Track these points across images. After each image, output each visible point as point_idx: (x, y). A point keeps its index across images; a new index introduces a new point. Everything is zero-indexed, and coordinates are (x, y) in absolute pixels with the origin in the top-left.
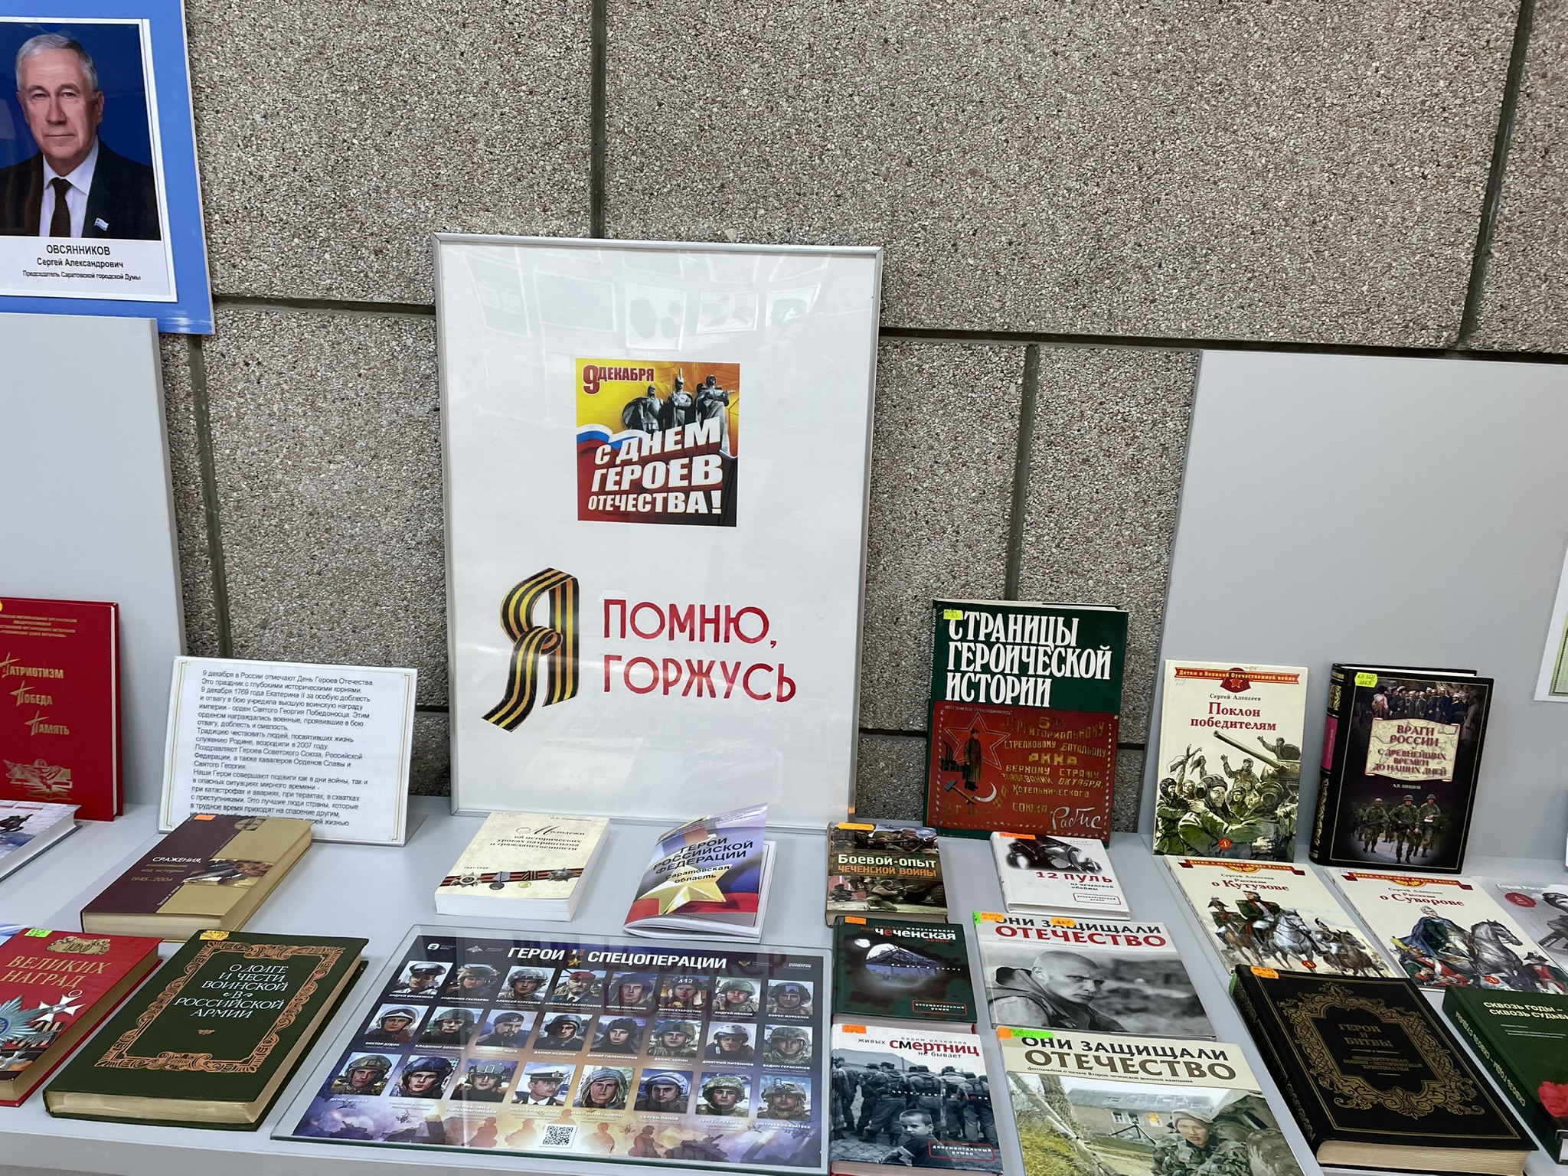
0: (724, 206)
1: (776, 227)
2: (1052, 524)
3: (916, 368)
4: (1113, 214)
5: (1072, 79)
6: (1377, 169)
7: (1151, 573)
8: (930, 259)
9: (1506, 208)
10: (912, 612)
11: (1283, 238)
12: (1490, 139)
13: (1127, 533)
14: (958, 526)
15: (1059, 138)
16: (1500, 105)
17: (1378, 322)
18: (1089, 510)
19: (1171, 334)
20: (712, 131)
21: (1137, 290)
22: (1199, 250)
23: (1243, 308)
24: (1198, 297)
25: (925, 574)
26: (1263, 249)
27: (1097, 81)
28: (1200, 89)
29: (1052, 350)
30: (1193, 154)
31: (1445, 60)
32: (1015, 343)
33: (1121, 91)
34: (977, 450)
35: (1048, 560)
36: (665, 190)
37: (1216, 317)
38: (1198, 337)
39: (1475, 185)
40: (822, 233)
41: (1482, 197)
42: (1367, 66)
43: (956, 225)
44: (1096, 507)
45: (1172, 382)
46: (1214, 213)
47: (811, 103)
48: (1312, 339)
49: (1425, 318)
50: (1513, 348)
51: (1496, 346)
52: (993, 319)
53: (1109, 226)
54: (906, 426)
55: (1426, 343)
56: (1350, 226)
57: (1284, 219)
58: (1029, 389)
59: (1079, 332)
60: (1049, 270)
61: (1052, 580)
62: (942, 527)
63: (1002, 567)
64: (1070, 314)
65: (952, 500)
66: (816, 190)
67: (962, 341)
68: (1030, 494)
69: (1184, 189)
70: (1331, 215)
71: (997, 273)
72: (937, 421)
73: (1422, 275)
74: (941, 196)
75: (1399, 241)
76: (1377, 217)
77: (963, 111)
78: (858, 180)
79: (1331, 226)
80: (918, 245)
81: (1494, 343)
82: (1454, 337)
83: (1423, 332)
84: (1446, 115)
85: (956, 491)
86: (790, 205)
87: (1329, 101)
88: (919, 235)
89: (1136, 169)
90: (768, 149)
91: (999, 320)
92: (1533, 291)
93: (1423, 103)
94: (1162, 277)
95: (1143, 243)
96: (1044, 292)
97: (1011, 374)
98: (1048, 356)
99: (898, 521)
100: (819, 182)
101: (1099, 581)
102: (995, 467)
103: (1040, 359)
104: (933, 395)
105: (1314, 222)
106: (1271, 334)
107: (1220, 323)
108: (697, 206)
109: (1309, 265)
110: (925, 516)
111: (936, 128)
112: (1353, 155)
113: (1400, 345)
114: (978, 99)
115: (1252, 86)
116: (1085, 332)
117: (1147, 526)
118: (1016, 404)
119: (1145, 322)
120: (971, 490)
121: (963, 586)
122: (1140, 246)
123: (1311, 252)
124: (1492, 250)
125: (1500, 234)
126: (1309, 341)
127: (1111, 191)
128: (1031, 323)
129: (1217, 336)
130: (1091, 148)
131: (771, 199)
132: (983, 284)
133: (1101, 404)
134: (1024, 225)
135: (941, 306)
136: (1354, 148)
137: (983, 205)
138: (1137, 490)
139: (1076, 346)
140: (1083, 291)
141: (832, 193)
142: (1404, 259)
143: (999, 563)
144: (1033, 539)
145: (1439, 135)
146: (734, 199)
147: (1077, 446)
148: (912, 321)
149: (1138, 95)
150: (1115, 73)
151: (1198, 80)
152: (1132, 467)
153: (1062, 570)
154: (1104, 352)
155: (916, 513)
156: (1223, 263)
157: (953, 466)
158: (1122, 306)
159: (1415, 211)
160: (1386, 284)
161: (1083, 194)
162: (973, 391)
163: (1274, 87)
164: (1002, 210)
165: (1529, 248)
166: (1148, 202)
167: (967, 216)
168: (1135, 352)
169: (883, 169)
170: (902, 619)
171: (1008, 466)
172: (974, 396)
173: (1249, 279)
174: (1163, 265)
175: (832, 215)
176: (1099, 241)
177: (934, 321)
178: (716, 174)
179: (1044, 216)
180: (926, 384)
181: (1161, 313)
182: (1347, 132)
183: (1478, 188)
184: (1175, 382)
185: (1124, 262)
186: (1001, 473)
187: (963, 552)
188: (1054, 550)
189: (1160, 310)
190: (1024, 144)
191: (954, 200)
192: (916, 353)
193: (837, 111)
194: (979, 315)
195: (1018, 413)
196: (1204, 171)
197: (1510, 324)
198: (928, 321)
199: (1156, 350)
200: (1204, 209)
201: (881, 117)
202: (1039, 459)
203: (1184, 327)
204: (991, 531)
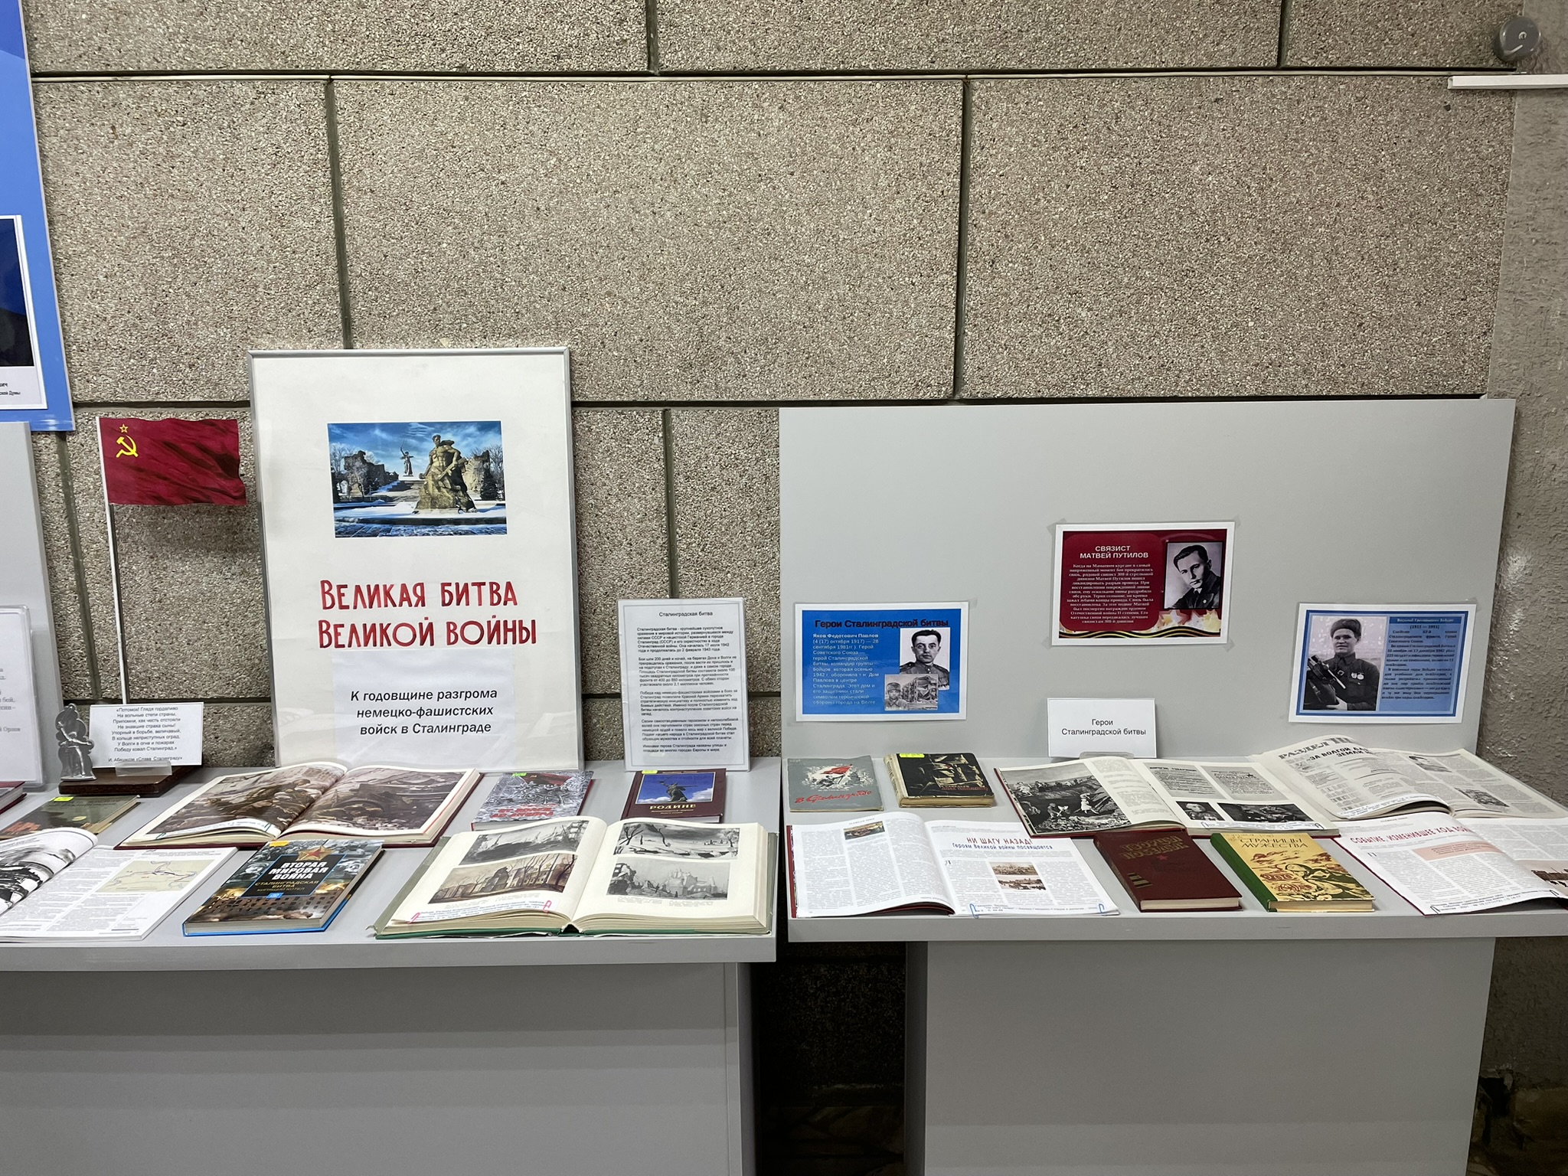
0: (437, 323)
1: (476, 336)
2: (696, 535)
3: (587, 429)
4: (709, 317)
5: (668, 229)
6: (881, 281)
7: (769, 566)
8: (587, 353)
9: (970, 302)
10: (604, 605)
11: (825, 330)
12: (953, 256)
13: (750, 538)
14: (631, 540)
15: (665, 269)
16: (957, 233)
17: (898, 383)
18: (720, 523)
19: (760, 398)
20: (424, 272)
21: (731, 368)
22: (770, 340)
23: (805, 378)
24: (774, 371)
25: (611, 576)
26: (812, 337)
27: (685, 230)
28: (755, 233)
29: (680, 412)
30: (756, 276)
31: (915, 206)
32: (653, 408)
33: (702, 235)
34: (637, 485)
35: (697, 561)
36: (395, 313)
37: (789, 385)
38: (778, 399)
39: (948, 288)
40: (509, 338)
41: (954, 295)
42: (864, 213)
43: (601, 330)
44: (725, 521)
45: (765, 431)
46: (776, 315)
47: (492, 251)
48: (855, 397)
49: (928, 379)
50: (991, 396)
51: (979, 395)
52: (637, 392)
53: (707, 327)
54: (585, 470)
55: (932, 395)
56: (869, 319)
57: (824, 317)
58: (667, 440)
59: (697, 399)
60: (670, 357)
61: (702, 575)
62: (619, 541)
63: (665, 568)
64: (689, 387)
65: (624, 521)
66: (501, 310)
67: (617, 409)
68: (678, 514)
69: (754, 300)
70: (855, 313)
71: (635, 361)
72: (606, 465)
73: (922, 350)
74: (589, 310)
75: (903, 327)
76: (886, 312)
77: (597, 253)
78: (530, 301)
79: (856, 320)
80: (577, 344)
81: (978, 393)
82: (950, 391)
83: (929, 388)
84: (921, 242)
85: (626, 514)
86: (484, 320)
87: (841, 237)
88: (577, 337)
89: (720, 287)
90: (464, 283)
91: (641, 393)
92: (998, 356)
93: (905, 235)
94: (748, 359)
95: (732, 337)
96: (669, 372)
97: (655, 431)
98: (678, 416)
99: (586, 538)
100: (503, 304)
101: (735, 574)
102: (651, 496)
103: (672, 419)
104: (601, 447)
105: (845, 318)
106: (827, 395)
107: (792, 389)
108: (418, 323)
109: (845, 347)
110: (606, 534)
111: (579, 265)
112: (864, 272)
113: (914, 398)
114: (605, 245)
115: (789, 230)
116: (701, 399)
117: (762, 533)
118: (661, 450)
119: (741, 390)
120: (636, 514)
121: (640, 583)
122: (730, 339)
123: (845, 338)
124: (966, 331)
125: (969, 319)
126: (853, 399)
127: (704, 303)
128: (663, 394)
129: (791, 398)
130: (687, 275)
131: (470, 316)
132: (626, 369)
133: (719, 448)
134: (649, 328)
135: (598, 385)
136: (863, 267)
137: (618, 315)
138: (752, 507)
139: (696, 409)
140: (696, 371)
141: (513, 311)
142: (908, 340)
143: (663, 565)
144: (685, 546)
145: (919, 255)
146: (444, 318)
147: (706, 479)
148: (579, 396)
149: (714, 238)
150: (696, 225)
151: (752, 227)
152: (747, 491)
153: (708, 568)
154: (715, 412)
155: (599, 532)
156: (788, 348)
157: (621, 497)
158: (724, 380)
159: (910, 307)
160: (899, 357)
161: (686, 305)
162: (629, 443)
163: (803, 230)
164: (632, 318)
165: (991, 327)
166: (732, 309)
167: (609, 323)
168: (738, 411)
169: (546, 293)
170: (598, 610)
171: (660, 494)
172: (630, 446)
173: (807, 358)
174: (748, 351)
175: (515, 326)
176: (702, 337)
177: (595, 395)
178: (430, 301)
179: (662, 321)
180: (595, 440)
181: (751, 384)
182: (857, 257)
183: (950, 290)
184: (767, 431)
185: (721, 350)
186: (655, 500)
187: (636, 558)
188: (700, 554)
189: (750, 382)
190: (641, 273)
191: (598, 312)
192: (585, 418)
193: (509, 256)
194: (626, 390)
195: (662, 457)
196: (767, 287)
197: (986, 379)
198: (591, 396)
199: (751, 409)
200: (769, 312)
201: (541, 259)
202: (681, 489)
203: (768, 393)
204: (655, 543)
